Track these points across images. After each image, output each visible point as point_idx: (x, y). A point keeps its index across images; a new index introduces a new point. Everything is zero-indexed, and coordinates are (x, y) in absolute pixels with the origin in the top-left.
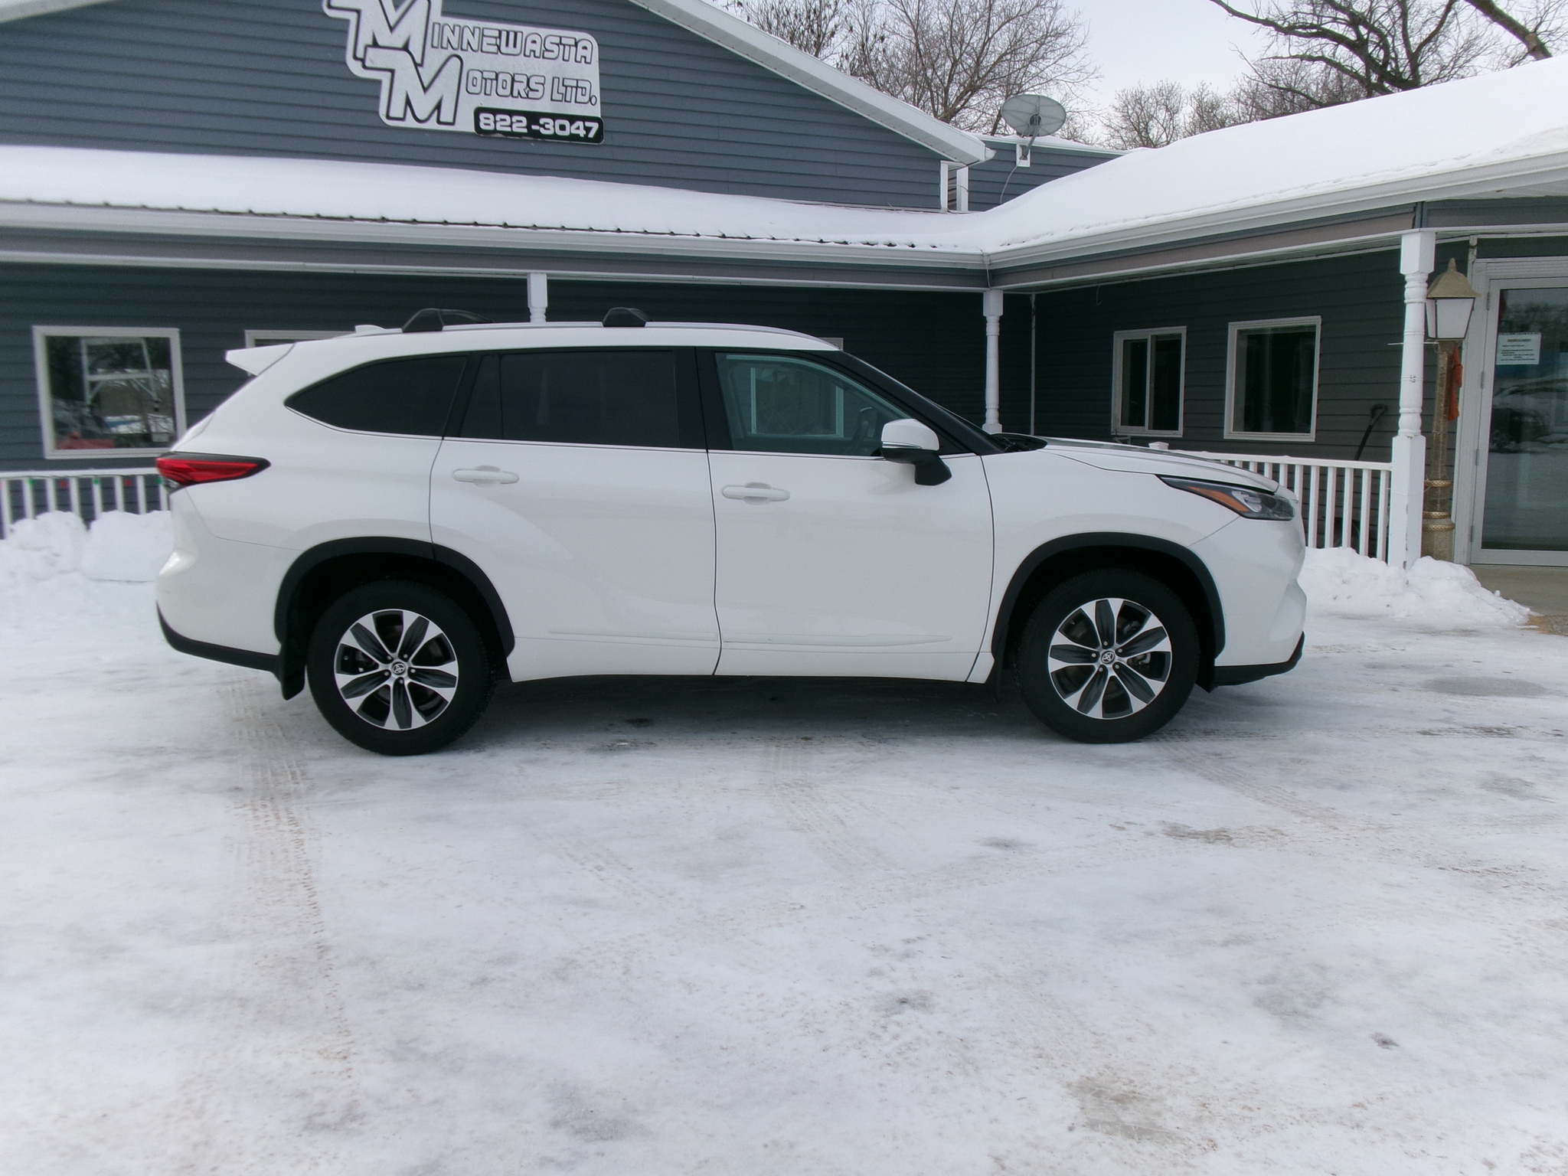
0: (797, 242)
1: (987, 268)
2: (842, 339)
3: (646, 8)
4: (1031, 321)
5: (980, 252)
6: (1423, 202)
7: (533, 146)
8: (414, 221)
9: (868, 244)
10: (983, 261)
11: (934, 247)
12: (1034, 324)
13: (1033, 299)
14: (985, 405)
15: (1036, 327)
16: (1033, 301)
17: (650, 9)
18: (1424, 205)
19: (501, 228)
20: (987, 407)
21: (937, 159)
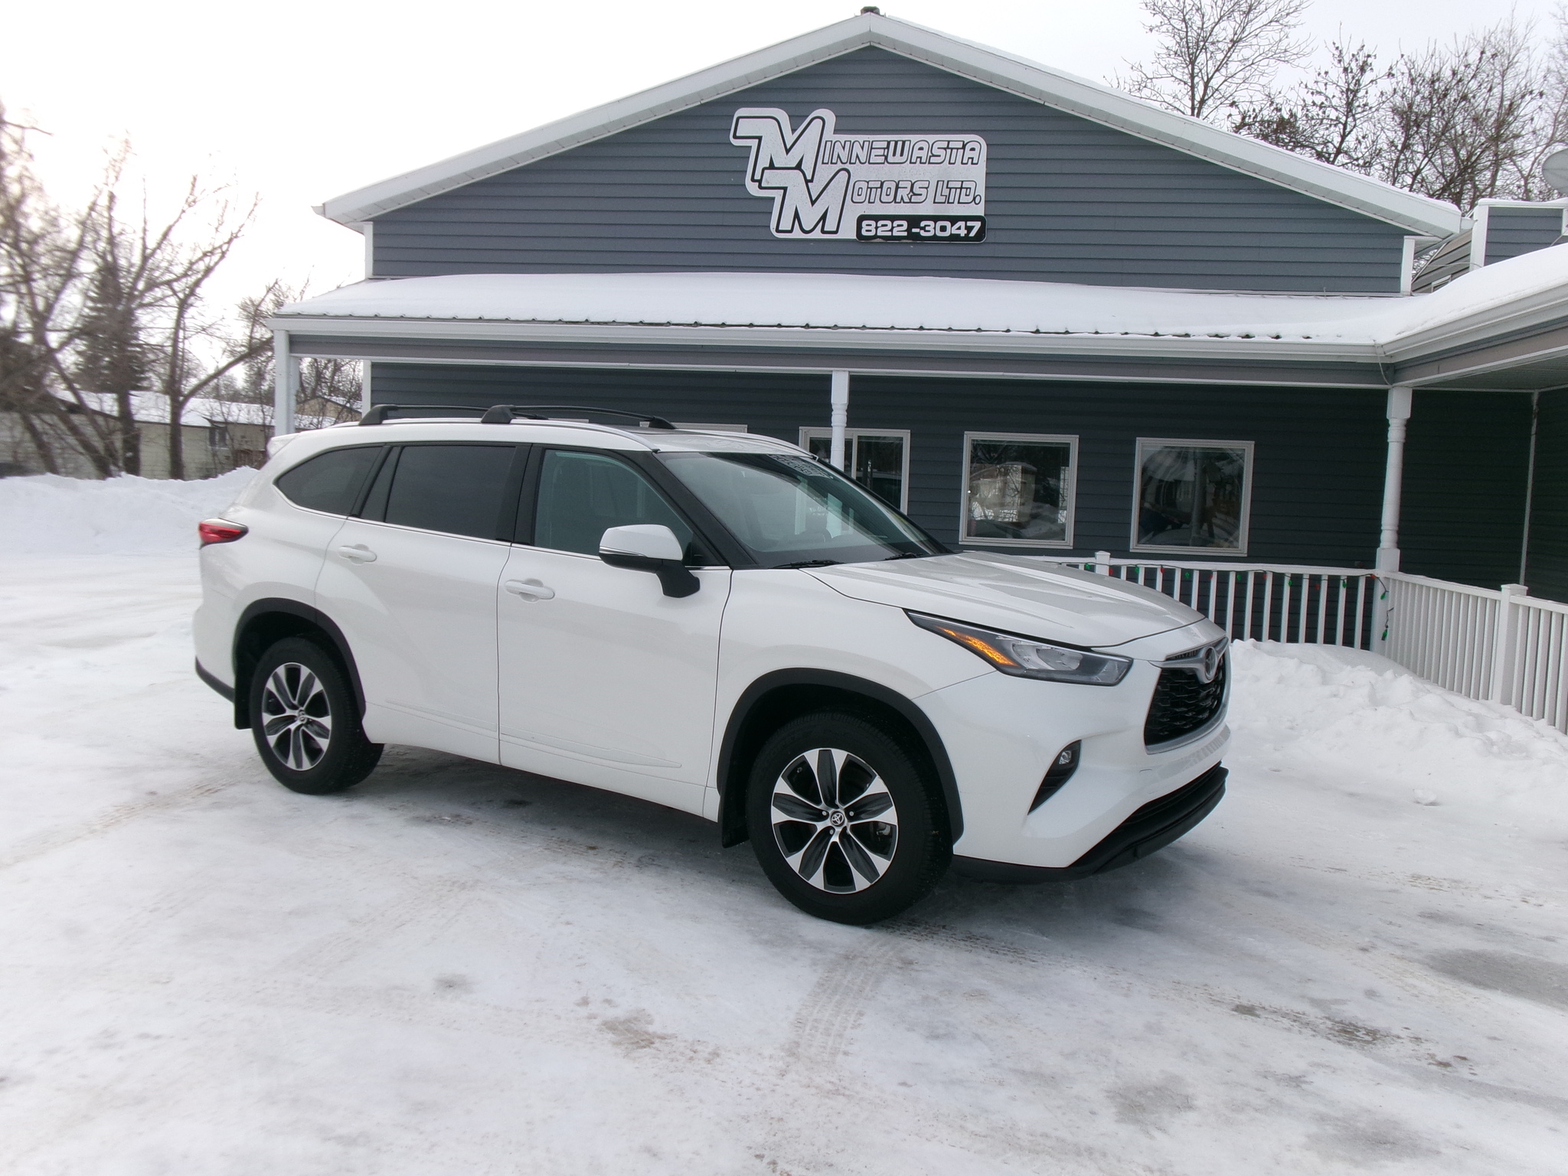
0: (1125, 336)
1: (1380, 362)
2: (1254, 442)
3: (1042, 103)
4: (1531, 425)
5: (1372, 343)
7: (912, 249)
8: (723, 325)
9: (1217, 336)
10: (1376, 353)
11: (1308, 338)
12: (1534, 429)
13: (1535, 398)
14: (1380, 525)
16: (1535, 401)
17: (1046, 104)
19: (803, 329)
20: (1382, 528)
21: (1400, 234)
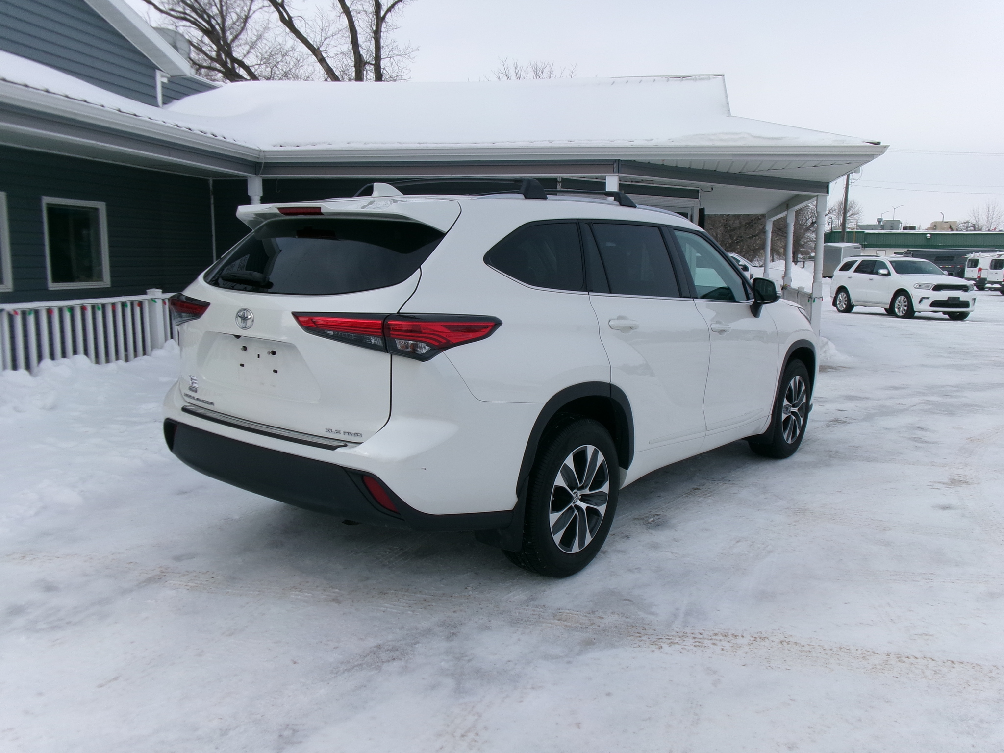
6: (619, 160)
15: (215, 204)
18: (620, 161)
